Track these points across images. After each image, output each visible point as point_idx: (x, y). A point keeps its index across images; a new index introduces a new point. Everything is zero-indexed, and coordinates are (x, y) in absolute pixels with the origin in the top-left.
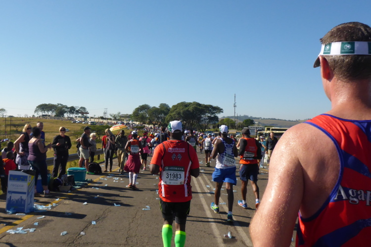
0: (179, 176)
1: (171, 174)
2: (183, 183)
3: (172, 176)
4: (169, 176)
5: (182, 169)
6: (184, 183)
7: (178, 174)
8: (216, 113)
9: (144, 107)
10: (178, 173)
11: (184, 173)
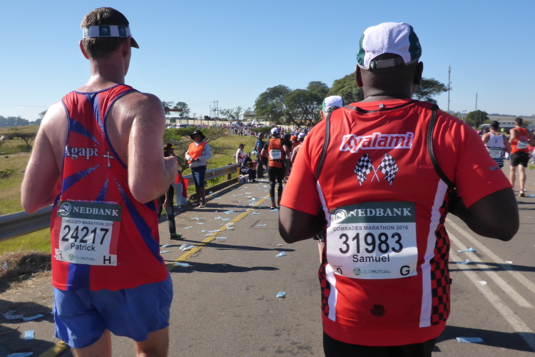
0: (392, 242)
1: (357, 237)
2: (414, 273)
3: (363, 245)
4: (352, 244)
5: (406, 212)
6: (419, 270)
7: (390, 233)
8: (431, 92)
9: (277, 92)
10: (390, 228)
11: (412, 226)
